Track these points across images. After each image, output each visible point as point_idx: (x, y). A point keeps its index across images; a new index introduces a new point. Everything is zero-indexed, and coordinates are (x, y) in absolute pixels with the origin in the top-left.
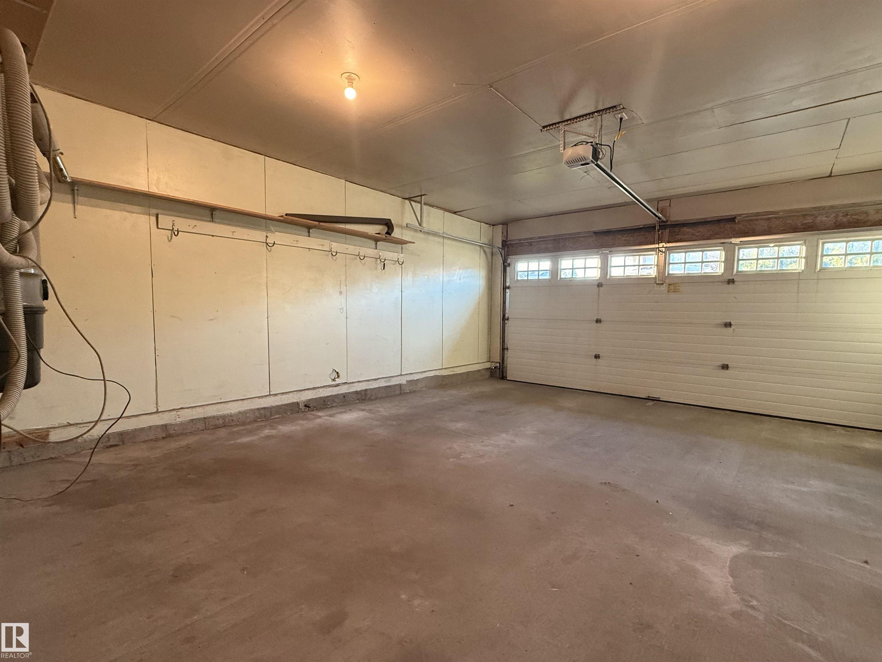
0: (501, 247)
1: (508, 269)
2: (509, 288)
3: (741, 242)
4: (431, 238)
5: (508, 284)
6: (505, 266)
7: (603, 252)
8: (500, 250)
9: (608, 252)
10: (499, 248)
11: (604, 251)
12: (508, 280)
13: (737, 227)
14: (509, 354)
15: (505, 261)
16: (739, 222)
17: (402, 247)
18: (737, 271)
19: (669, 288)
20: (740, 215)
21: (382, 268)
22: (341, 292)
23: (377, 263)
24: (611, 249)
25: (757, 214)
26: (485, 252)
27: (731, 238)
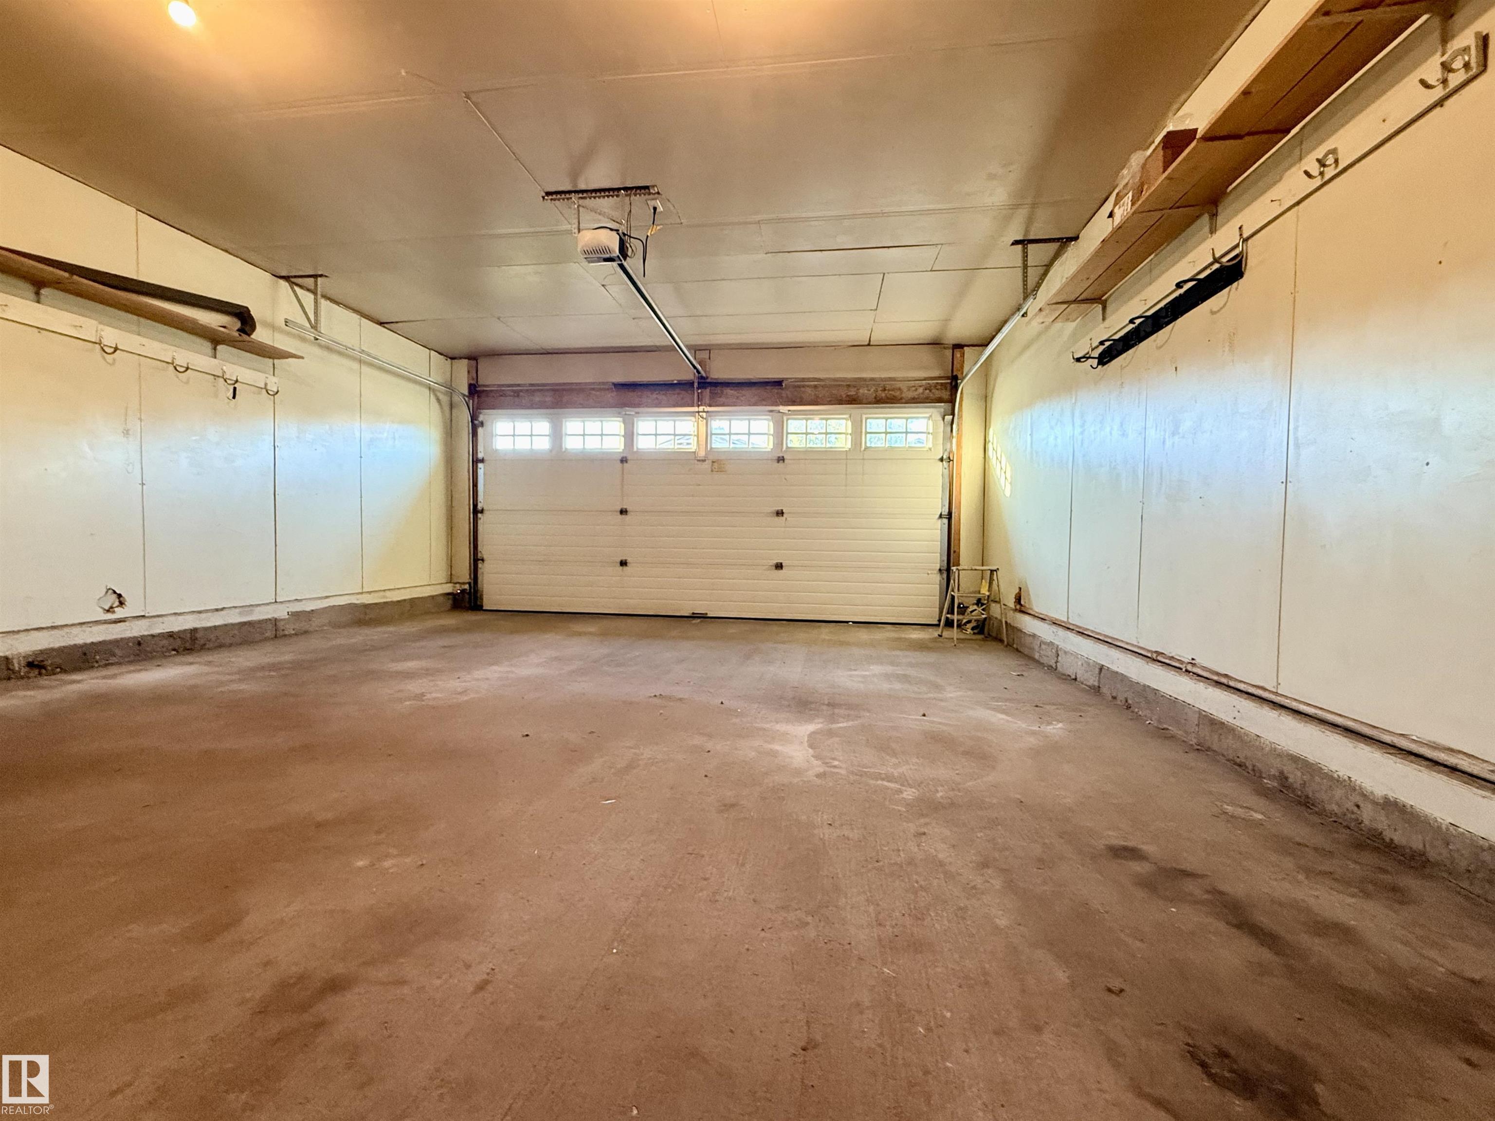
0: (466, 393)
1: (480, 431)
2: (482, 461)
3: (789, 411)
4: (335, 357)
5: (480, 456)
6: (475, 426)
7: (627, 413)
8: (467, 399)
9: (633, 413)
10: (464, 395)
11: (628, 411)
12: (480, 448)
13: (784, 394)
14: (485, 569)
15: (474, 418)
16: (787, 388)
17: (274, 365)
18: (787, 447)
19: (712, 465)
20: (787, 379)
21: (231, 397)
22: (128, 431)
23: (216, 384)
24: (637, 410)
25: (803, 380)
26: (438, 400)
27: (778, 405)
